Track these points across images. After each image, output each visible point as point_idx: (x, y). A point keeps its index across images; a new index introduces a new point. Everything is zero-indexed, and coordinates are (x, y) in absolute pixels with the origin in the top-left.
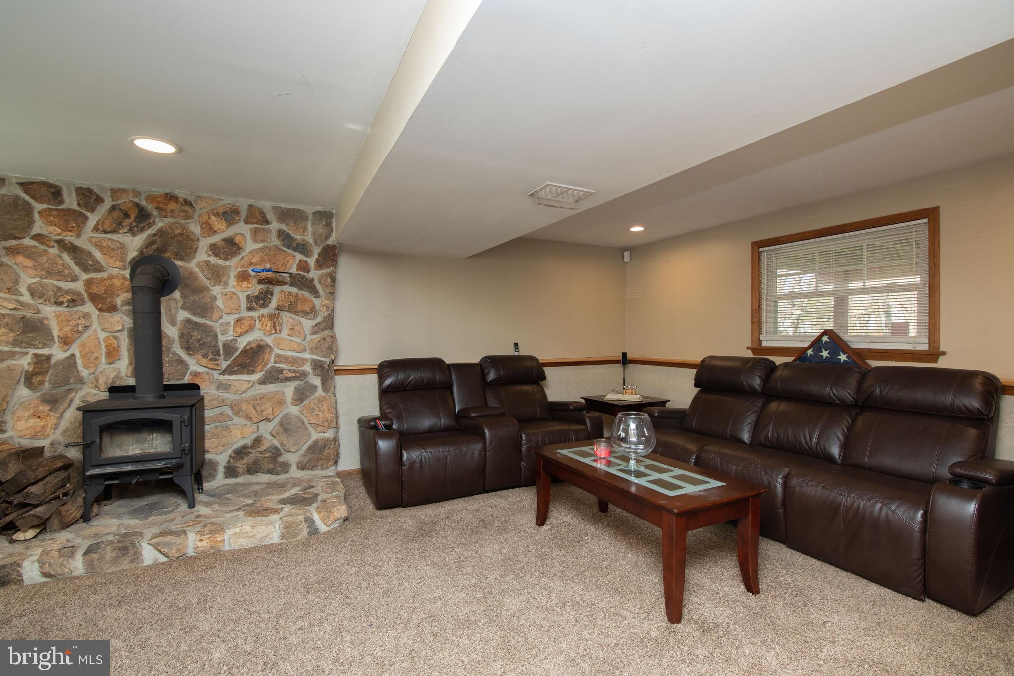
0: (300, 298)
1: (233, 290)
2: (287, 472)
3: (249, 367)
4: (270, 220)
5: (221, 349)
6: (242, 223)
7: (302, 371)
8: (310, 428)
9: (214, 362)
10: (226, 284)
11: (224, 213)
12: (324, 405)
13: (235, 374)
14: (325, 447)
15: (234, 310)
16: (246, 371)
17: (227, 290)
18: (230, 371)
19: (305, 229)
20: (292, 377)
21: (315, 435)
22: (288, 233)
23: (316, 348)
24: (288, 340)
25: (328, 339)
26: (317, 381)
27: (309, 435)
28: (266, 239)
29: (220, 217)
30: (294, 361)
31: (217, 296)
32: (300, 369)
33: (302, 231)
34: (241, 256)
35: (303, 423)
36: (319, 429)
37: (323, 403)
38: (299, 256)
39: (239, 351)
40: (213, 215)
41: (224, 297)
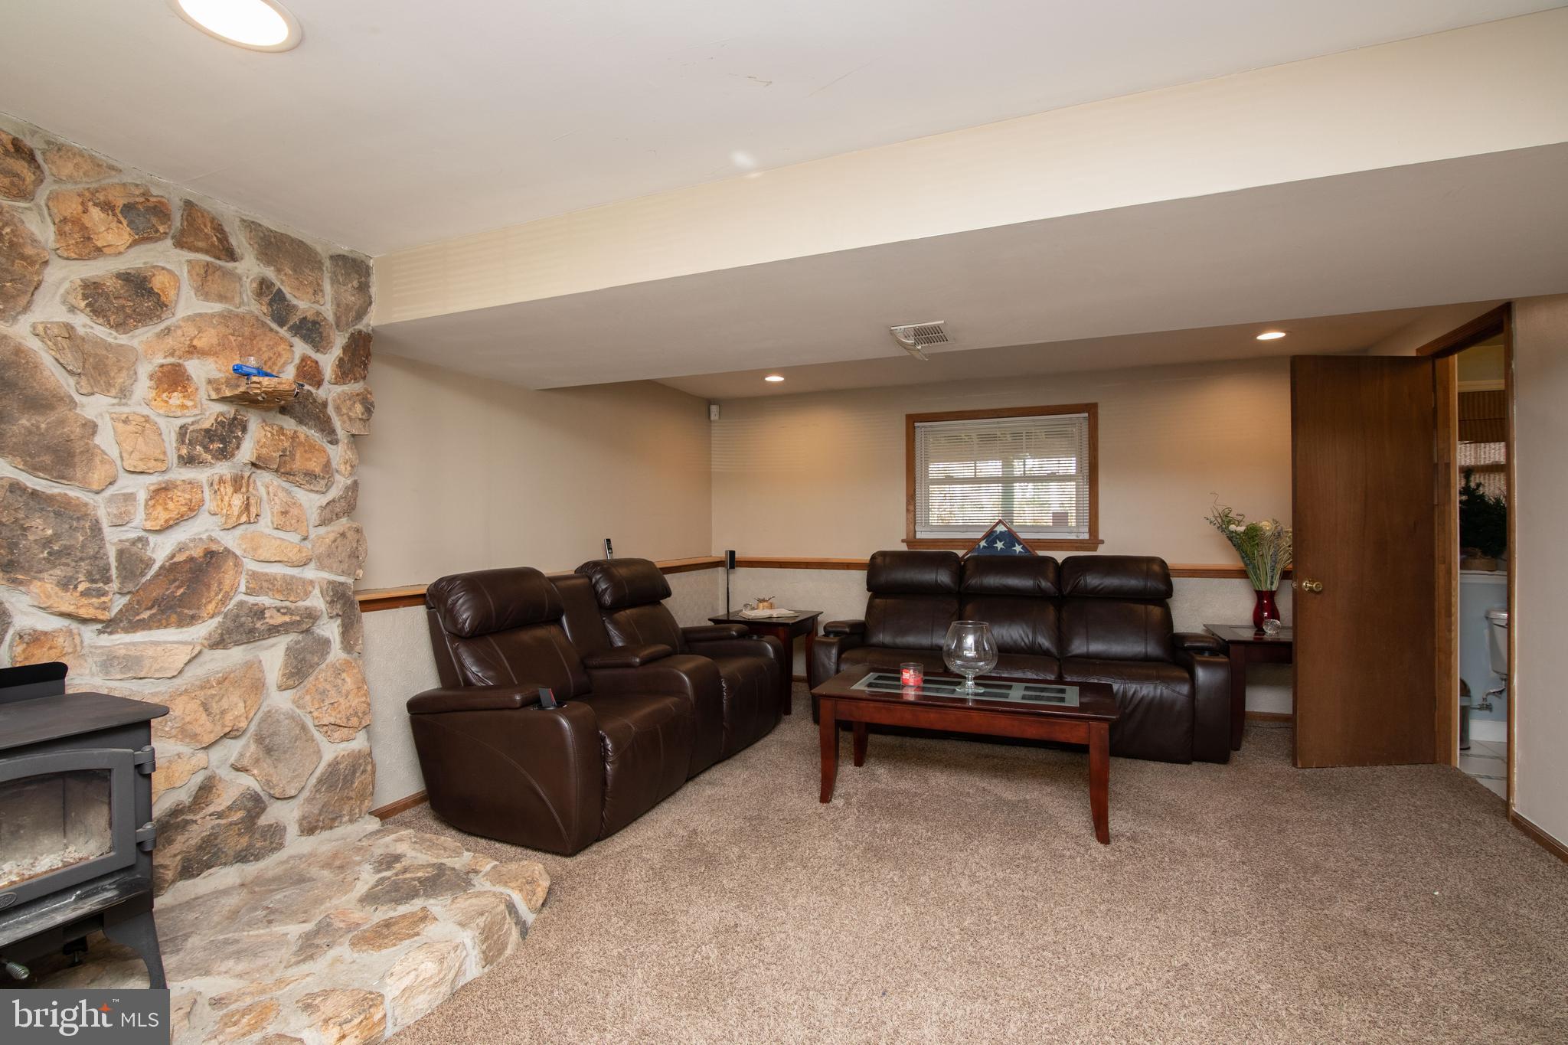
0: (301, 444)
1: (146, 411)
2: (280, 846)
3: (184, 607)
4: (238, 251)
5: (113, 564)
6: (169, 242)
7: (307, 609)
8: (317, 735)
9: (95, 600)
10: (124, 394)
11: (128, 208)
12: (348, 680)
13: (143, 629)
14: (354, 772)
15: (152, 463)
16: (174, 618)
17: (126, 409)
18: (130, 621)
19: (318, 290)
20: (284, 624)
21: (331, 750)
22: (279, 290)
23: (329, 556)
24: (275, 538)
25: (350, 535)
26: (330, 629)
27: (318, 753)
28: (229, 295)
29: (114, 215)
30: (288, 587)
31: (99, 422)
32: (300, 604)
33: (311, 291)
34: (162, 326)
35: (304, 728)
36: (337, 735)
37: (344, 675)
38: (301, 348)
39: (156, 567)
40: (96, 205)
41: (120, 426)
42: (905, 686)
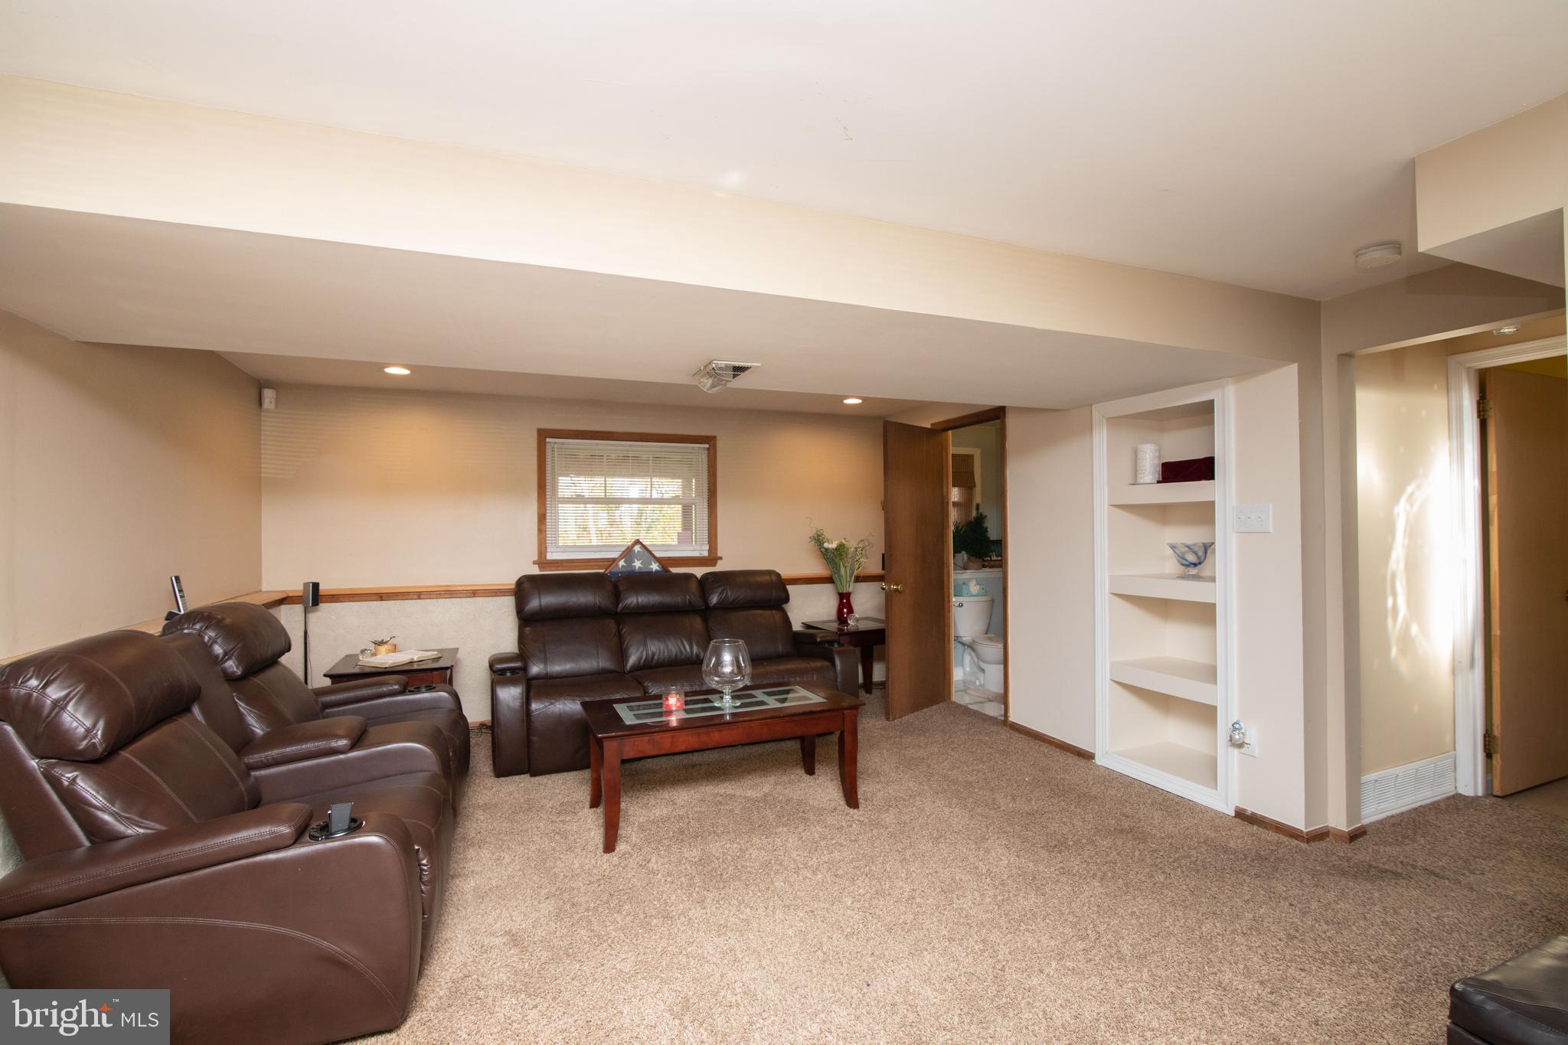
42: (669, 713)
